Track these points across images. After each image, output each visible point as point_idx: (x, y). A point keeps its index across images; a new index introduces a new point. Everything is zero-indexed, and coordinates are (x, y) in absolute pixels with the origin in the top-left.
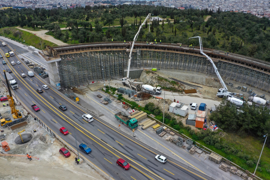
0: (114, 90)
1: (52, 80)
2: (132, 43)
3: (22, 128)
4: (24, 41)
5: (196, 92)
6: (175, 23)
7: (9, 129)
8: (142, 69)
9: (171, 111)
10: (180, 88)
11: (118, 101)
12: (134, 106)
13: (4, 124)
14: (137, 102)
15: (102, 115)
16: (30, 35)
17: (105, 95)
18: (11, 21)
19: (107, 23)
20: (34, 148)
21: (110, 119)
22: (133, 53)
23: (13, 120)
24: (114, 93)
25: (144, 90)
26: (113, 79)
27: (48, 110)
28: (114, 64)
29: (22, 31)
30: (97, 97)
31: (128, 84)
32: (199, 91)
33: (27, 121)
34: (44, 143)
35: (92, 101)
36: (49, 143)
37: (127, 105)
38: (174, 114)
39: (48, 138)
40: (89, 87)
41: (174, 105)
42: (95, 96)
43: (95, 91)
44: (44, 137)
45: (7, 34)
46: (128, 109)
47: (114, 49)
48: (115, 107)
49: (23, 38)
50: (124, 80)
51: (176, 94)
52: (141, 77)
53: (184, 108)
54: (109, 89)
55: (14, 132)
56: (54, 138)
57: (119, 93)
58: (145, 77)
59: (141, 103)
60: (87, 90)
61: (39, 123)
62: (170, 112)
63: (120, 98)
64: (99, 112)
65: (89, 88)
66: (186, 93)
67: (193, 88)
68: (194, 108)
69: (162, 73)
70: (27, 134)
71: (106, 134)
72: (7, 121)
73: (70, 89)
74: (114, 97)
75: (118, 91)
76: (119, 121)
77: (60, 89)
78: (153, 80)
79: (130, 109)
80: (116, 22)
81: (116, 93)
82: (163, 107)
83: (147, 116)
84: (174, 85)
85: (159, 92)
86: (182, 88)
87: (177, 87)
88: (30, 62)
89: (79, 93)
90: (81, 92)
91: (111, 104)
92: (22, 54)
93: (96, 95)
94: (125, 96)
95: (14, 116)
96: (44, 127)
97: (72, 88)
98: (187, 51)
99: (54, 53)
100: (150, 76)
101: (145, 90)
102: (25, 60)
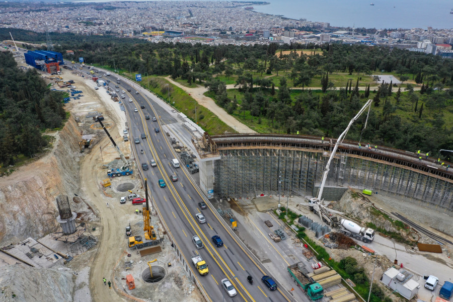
0: (294, 216)
1: (203, 183)
2: (334, 142)
3: (154, 255)
4: (174, 103)
5: (441, 252)
6: (422, 92)
7: (138, 254)
8: (345, 186)
9: (385, 281)
10: (410, 237)
11: (297, 240)
12: (322, 256)
13: (132, 245)
14: (328, 250)
15: (268, 261)
16: (183, 94)
17: (277, 223)
18: (161, 68)
19: (300, 83)
20: (166, 293)
21: (279, 271)
22: (334, 159)
23: (144, 241)
24: (292, 223)
25: (343, 229)
26: (294, 194)
27: (191, 231)
28: (299, 169)
29: (173, 86)
30: (265, 224)
31: (317, 210)
32: (447, 251)
33: (161, 246)
34: (178, 289)
35: (256, 229)
36: (185, 291)
37: (311, 251)
38: (391, 290)
39: (186, 283)
40: (255, 203)
41: (392, 273)
42: (262, 221)
43: (263, 212)
44: (180, 279)
45: (152, 87)
46: (311, 259)
47: (303, 150)
48: (291, 251)
49: (172, 98)
50: (312, 202)
51: (401, 247)
52: (341, 199)
53: (411, 285)
54: (285, 214)
55: (143, 260)
56: (193, 285)
57: (301, 225)
58: (349, 202)
59: (335, 254)
60: (251, 208)
61: (176, 253)
62: (383, 284)
63: (301, 235)
64: (264, 255)
65: (254, 204)
66: (420, 250)
67: (436, 243)
68: (431, 288)
69: (381, 202)
70: (159, 267)
71: (269, 298)
72: (136, 242)
73: (225, 201)
74: (292, 231)
75: (299, 221)
76: (293, 279)
77: (213, 197)
78: (363, 212)
79: (314, 259)
80: (316, 80)
81: (295, 223)
82: (372, 271)
83: (340, 281)
84: (399, 230)
85: (368, 237)
86: (414, 238)
87: (404, 234)
88: (177, 140)
89: (239, 211)
90: (242, 210)
91: (285, 242)
92: (168, 125)
93: (264, 219)
94: (310, 234)
95: (146, 235)
96: (182, 263)
97: (229, 200)
98: (433, 171)
99: (213, 147)
100: (358, 203)
101: (345, 229)
102: (171, 137)
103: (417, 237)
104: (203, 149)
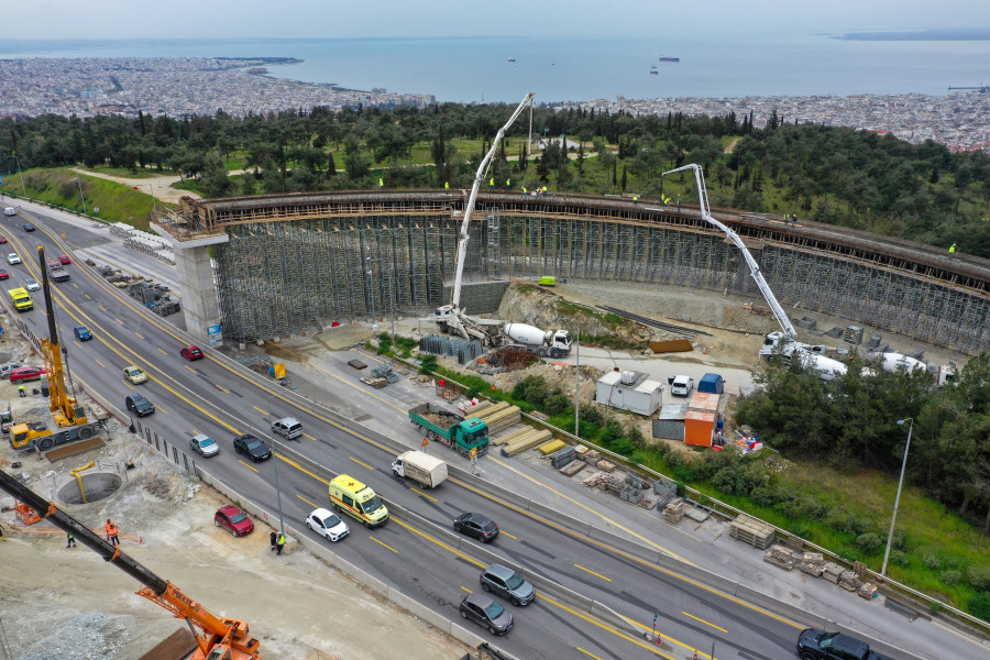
0: (410, 344)
1: (193, 314)
2: (469, 193)
3: (85, 455)
4: (96, 210)
5: (691, 349)
6: (621, 156)
7: (41, 459)
8: (505, 279)
9: (602, 399)
10: (636, 337)
11: (422, 377)
12: (476, 389)
13: (22, 443)
14: (487, 379)
15: (367, 417)
16: (117, 190)
17: (375, 362)
18: (51, 150)
19: (388, 155)
20: (127, 514)
21: (392, 428)
22: (473, 223)
23: (54, 430)
24: (407, 355)
25: (511, 343)
26: (405, 315)
28: (408, 267)
29: (90, 179)
30: (349, 367)
31: (455, 326)
32: (701, 346)
33: (104, 437)
34: (161, 501)
35: (330, 377)
36: (177, 499)
37: (454, 387)
38: (615, 409)
39: (177, 484)
40: (322, 339)
41: (612, 378)
42: (341, 363)
43: (341, 349)
44: (160, 482)
45: (36, 191)
46: (456, 399)
47: (412, 212)
48: (411, 396)
49: (91, 202)
50: (443, 313)
51: (624, 354)
52: (501, 307)
53: (648, 386)
54: (390, 344)
55: (58, 470)
56: (196, 483)
57: (426, 353)
58: (516, 303)
59: (501, 380)
60: (314, 349)
61: (145, 441)
62: (600, 404)
63: (429, 368)
64: (354, 410)
65: (319, 341)
66: (656, 353)
67: (679, 336)
68: (683, 391)
69: (576, 293)
70: (102, 477)
71: (379, 470)
72: (33, 432)
73: (253, 347)
74: (409, 366)
75: (422, 349)
76: (424, 431)
77: (221, 344)
78: (544, 314)
79: (463, 398)
80: (421, 152)
81: (414, 355)
82: (577, 390)
83: (519, 417)
84: (614, 329)
85: (561, 346)
86: (643, 337)
87: (624, 333)
88: (114, 269)
89: (287, 356)
90: (293, 354)
91: (397, 385)
92: (87, 249)
93: (346, 360)
94: (447, 362)
95: (59, 416)
96: (162, 453)
97: (261, 342)
98: (657, 217)
99: (207, 216)
100: (534, 301)
101: (516, 342)
102: (98, 266)
103: (646, 334)
104: (182, 225)
